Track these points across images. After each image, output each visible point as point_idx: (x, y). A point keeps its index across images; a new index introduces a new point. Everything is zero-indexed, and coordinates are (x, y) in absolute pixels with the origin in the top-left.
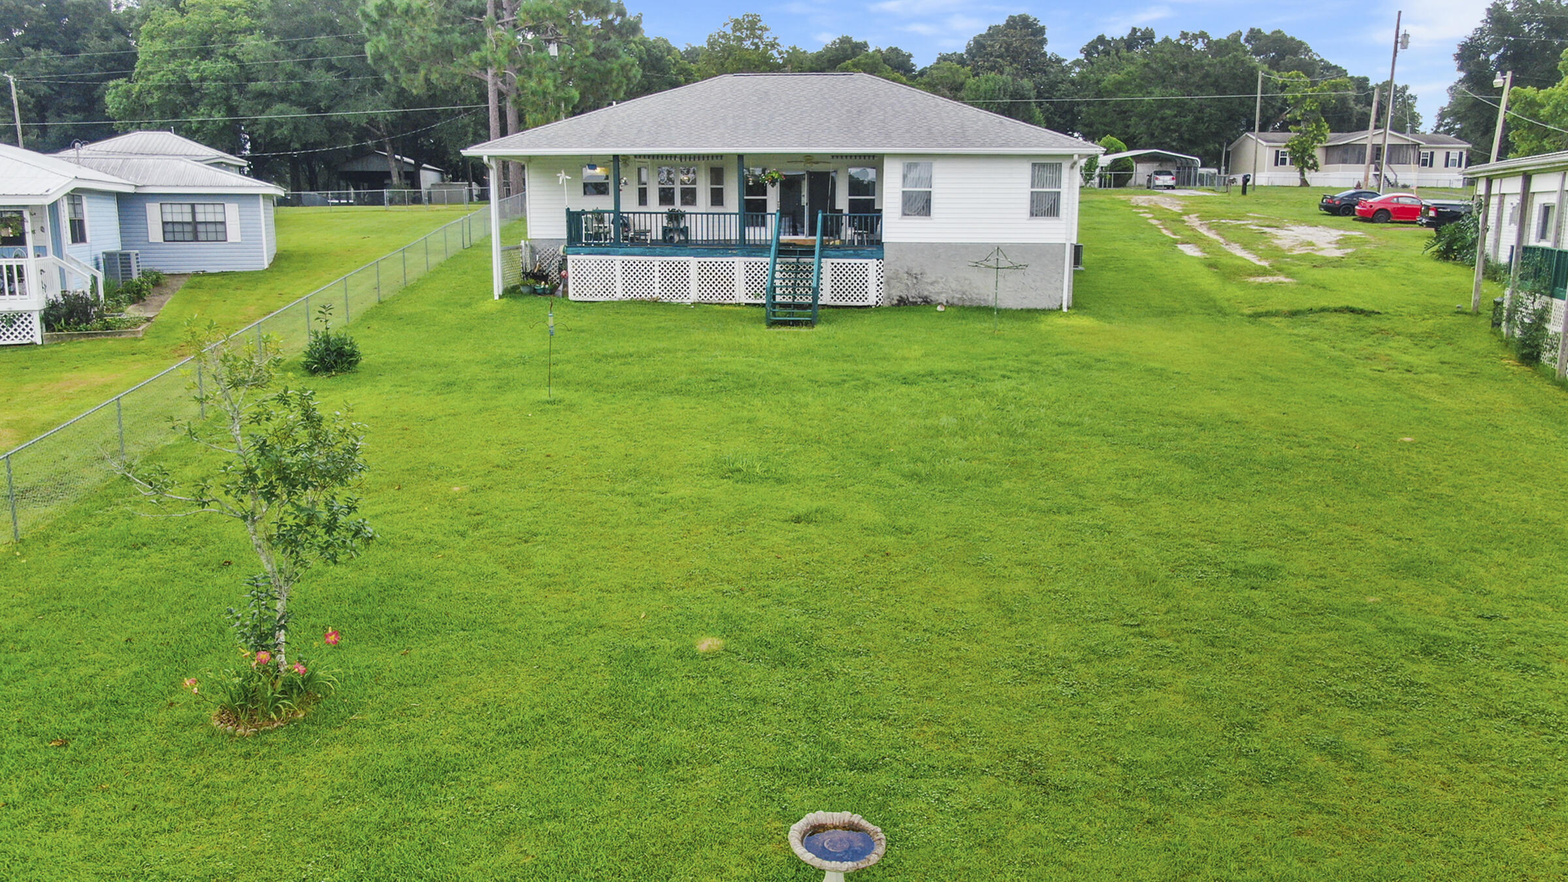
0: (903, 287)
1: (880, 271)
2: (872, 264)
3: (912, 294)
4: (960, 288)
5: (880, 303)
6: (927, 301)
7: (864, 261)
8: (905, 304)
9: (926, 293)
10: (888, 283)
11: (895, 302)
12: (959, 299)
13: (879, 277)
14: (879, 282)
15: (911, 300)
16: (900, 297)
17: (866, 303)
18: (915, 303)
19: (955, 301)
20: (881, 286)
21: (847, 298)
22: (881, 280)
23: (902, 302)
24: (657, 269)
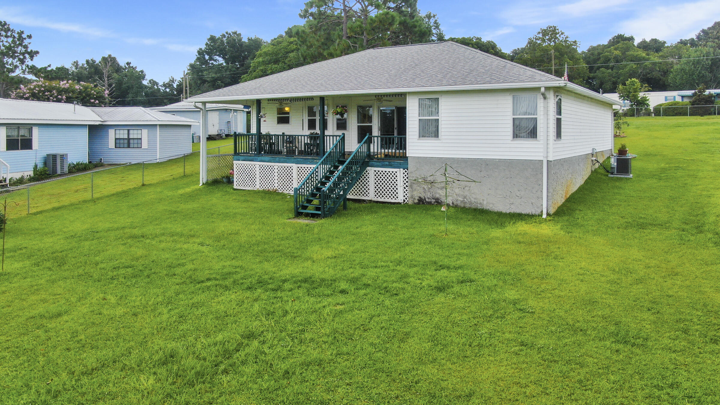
0: (421, 190)
1: (405, 178)
2: (400, 173)
3: (428, 196)
4: (462, 193)
5: (406, 201)
6: (439, 203)
7: (394, 170)
8: (423, 203)
9: (437, 196)
10: (411, 186)
11: (416, 201)
12: (462, 202)
13: (405, 182)
14: (405, 186)
15: (427, 200)
16: (420, 197)
17: (396, 201)
18: (430, 203)
19: (459, 203)
20: (407, 188)
21: (385, 196)
22: (407, 184)
23: (421, 201)
24: (276, 171)
